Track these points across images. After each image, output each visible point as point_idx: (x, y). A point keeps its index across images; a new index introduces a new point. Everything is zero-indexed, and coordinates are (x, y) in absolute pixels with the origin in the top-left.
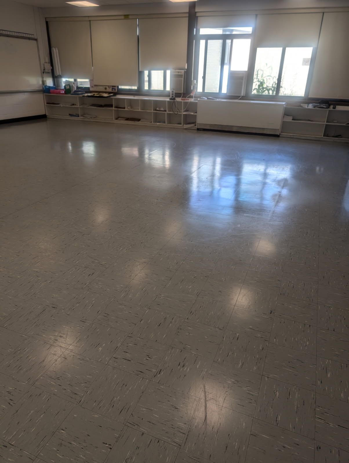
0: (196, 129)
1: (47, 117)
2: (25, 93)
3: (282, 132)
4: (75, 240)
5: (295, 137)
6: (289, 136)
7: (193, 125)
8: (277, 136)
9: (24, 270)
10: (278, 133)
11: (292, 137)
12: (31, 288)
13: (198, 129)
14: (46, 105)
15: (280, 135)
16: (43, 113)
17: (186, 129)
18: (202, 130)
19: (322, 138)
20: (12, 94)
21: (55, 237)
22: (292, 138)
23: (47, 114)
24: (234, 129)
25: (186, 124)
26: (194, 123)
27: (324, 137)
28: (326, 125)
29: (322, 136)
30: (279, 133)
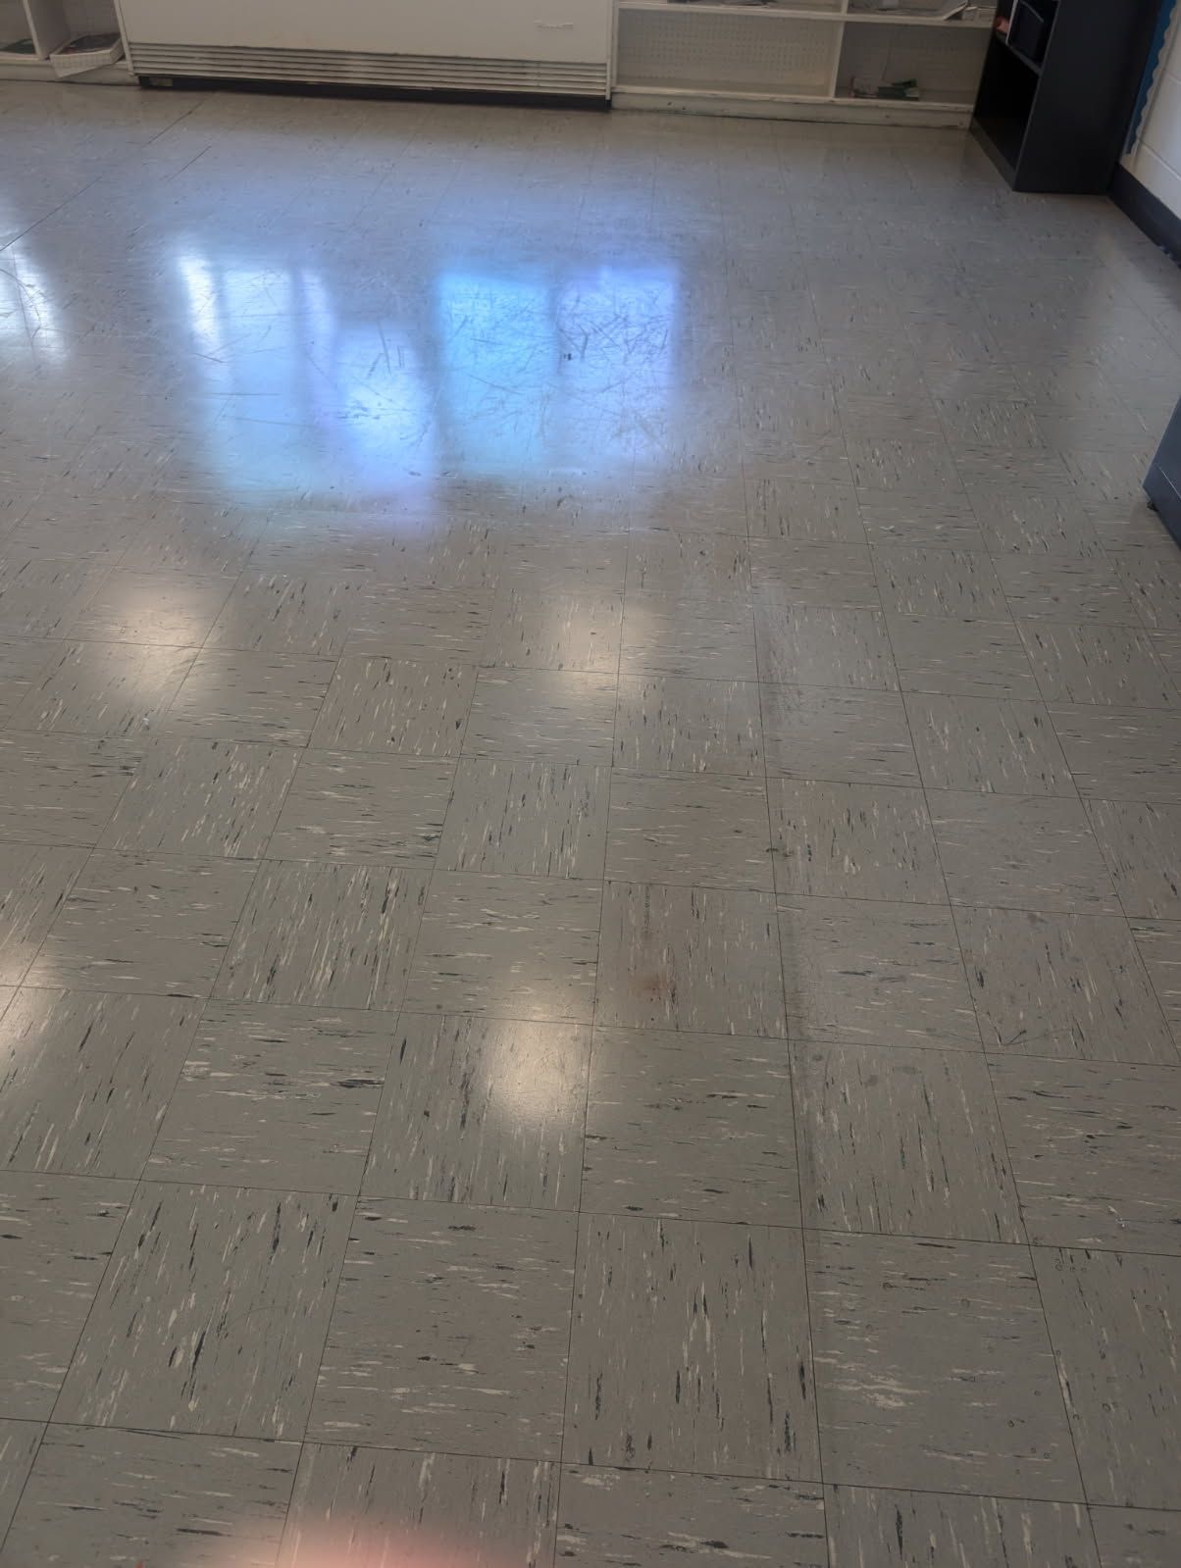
0: (136, 80)
3: (621, 79)
5: (691, 106)
6: (662, 104)
7: (104, 55)
8: (600, 105)
10: (599, 88)
11: (677, 105)
13: (146, 83)
15: (614, 100)
17: (68, 81)
18: (169, 83)
19: (831, 104)
22: (676, 112)
24: (358, 74)
25: (66, 50)
26: (110, 38)
27: (838, 100)
28: (848, 24)
29: (831, 97)
30: (608, 88)
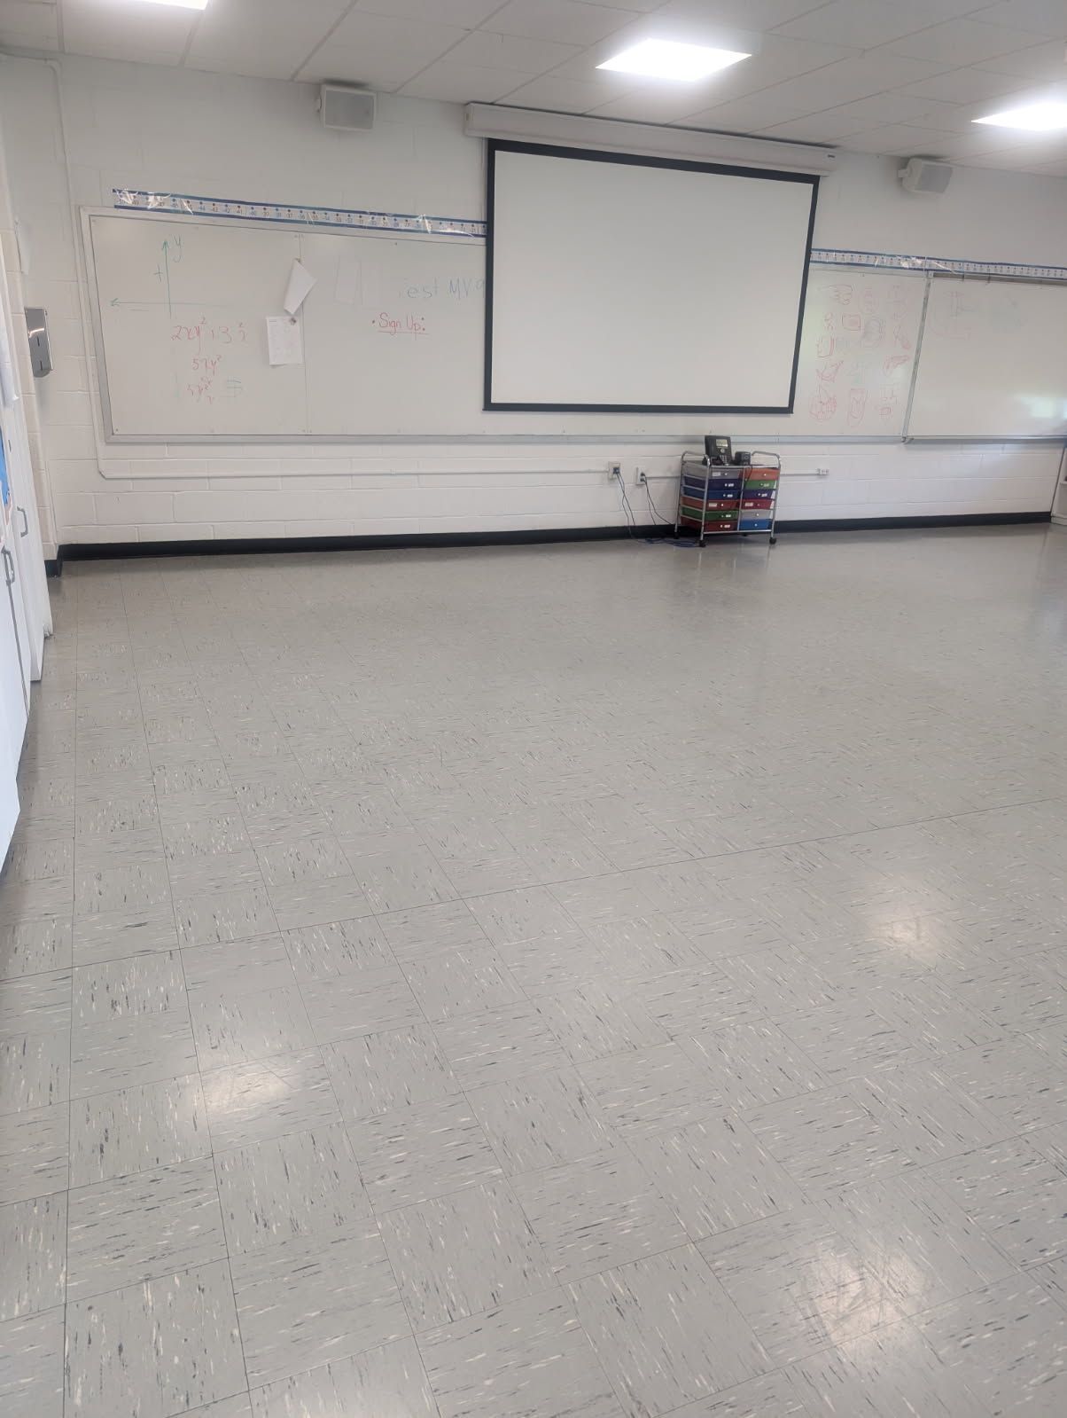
1: (1053, 520)
2: (1007, 446)
4: (1043, 1020)
9: (834, 1069)
12: (836, 1153)
14: (1062, 485)
16: (1042, 507)
20: (965, 446)
21: (970, 977)
23: (1054, 513)
